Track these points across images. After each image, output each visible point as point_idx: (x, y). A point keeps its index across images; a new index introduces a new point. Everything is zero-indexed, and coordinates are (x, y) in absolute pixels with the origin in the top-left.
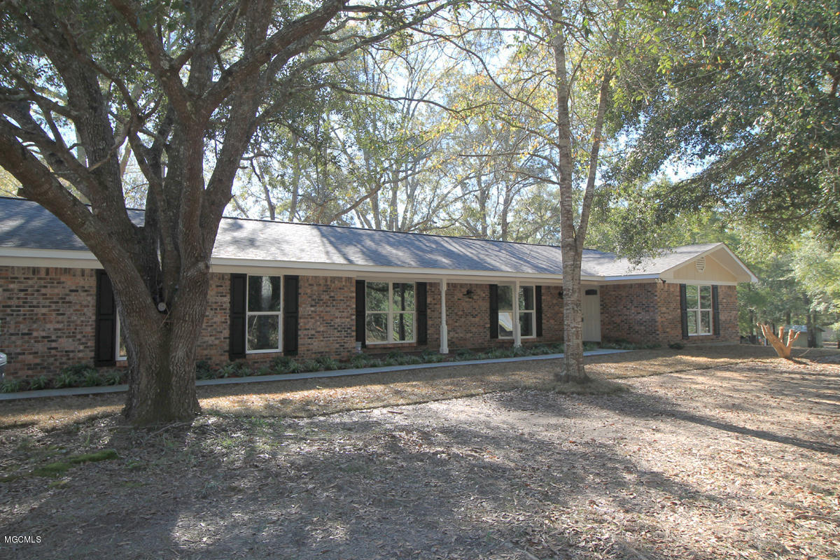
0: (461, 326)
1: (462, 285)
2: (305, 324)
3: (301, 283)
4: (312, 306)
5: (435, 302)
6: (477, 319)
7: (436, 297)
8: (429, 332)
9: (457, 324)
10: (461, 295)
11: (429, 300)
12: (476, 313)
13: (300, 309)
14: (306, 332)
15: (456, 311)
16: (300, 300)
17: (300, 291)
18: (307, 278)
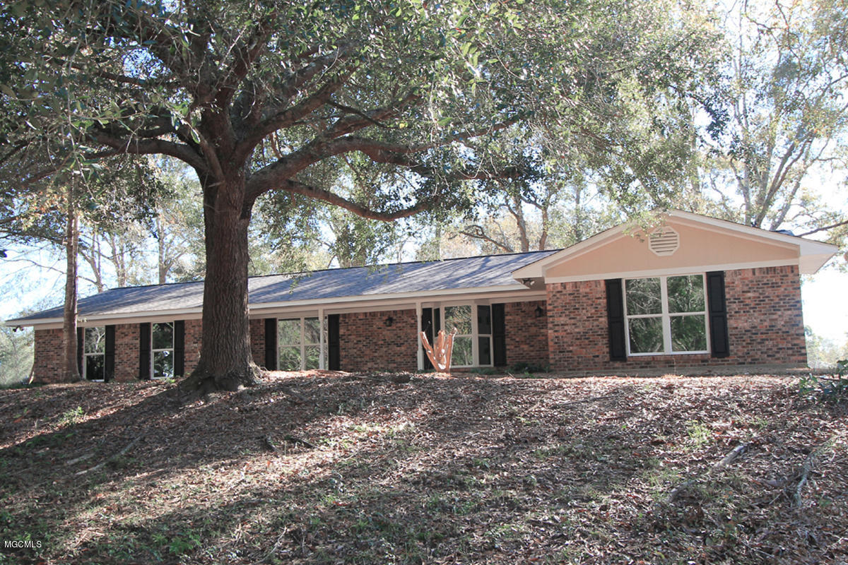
0: (381, 356)
1: (382, 313)
2: (190, 357)
3: (186, 326)
4: (194, 343)
5: (349, 332)
6: (403, 348)
7: (350, 327)
8: (341, 363)
9: (376, 354)
10: (382, 323)
11: (342, 331)
12: (402, 342)
13: (186, 346)
14: (190, 363)
15: (374, 341)
16: (186, 338)
17: (186, 332)
18: (190, 321)
